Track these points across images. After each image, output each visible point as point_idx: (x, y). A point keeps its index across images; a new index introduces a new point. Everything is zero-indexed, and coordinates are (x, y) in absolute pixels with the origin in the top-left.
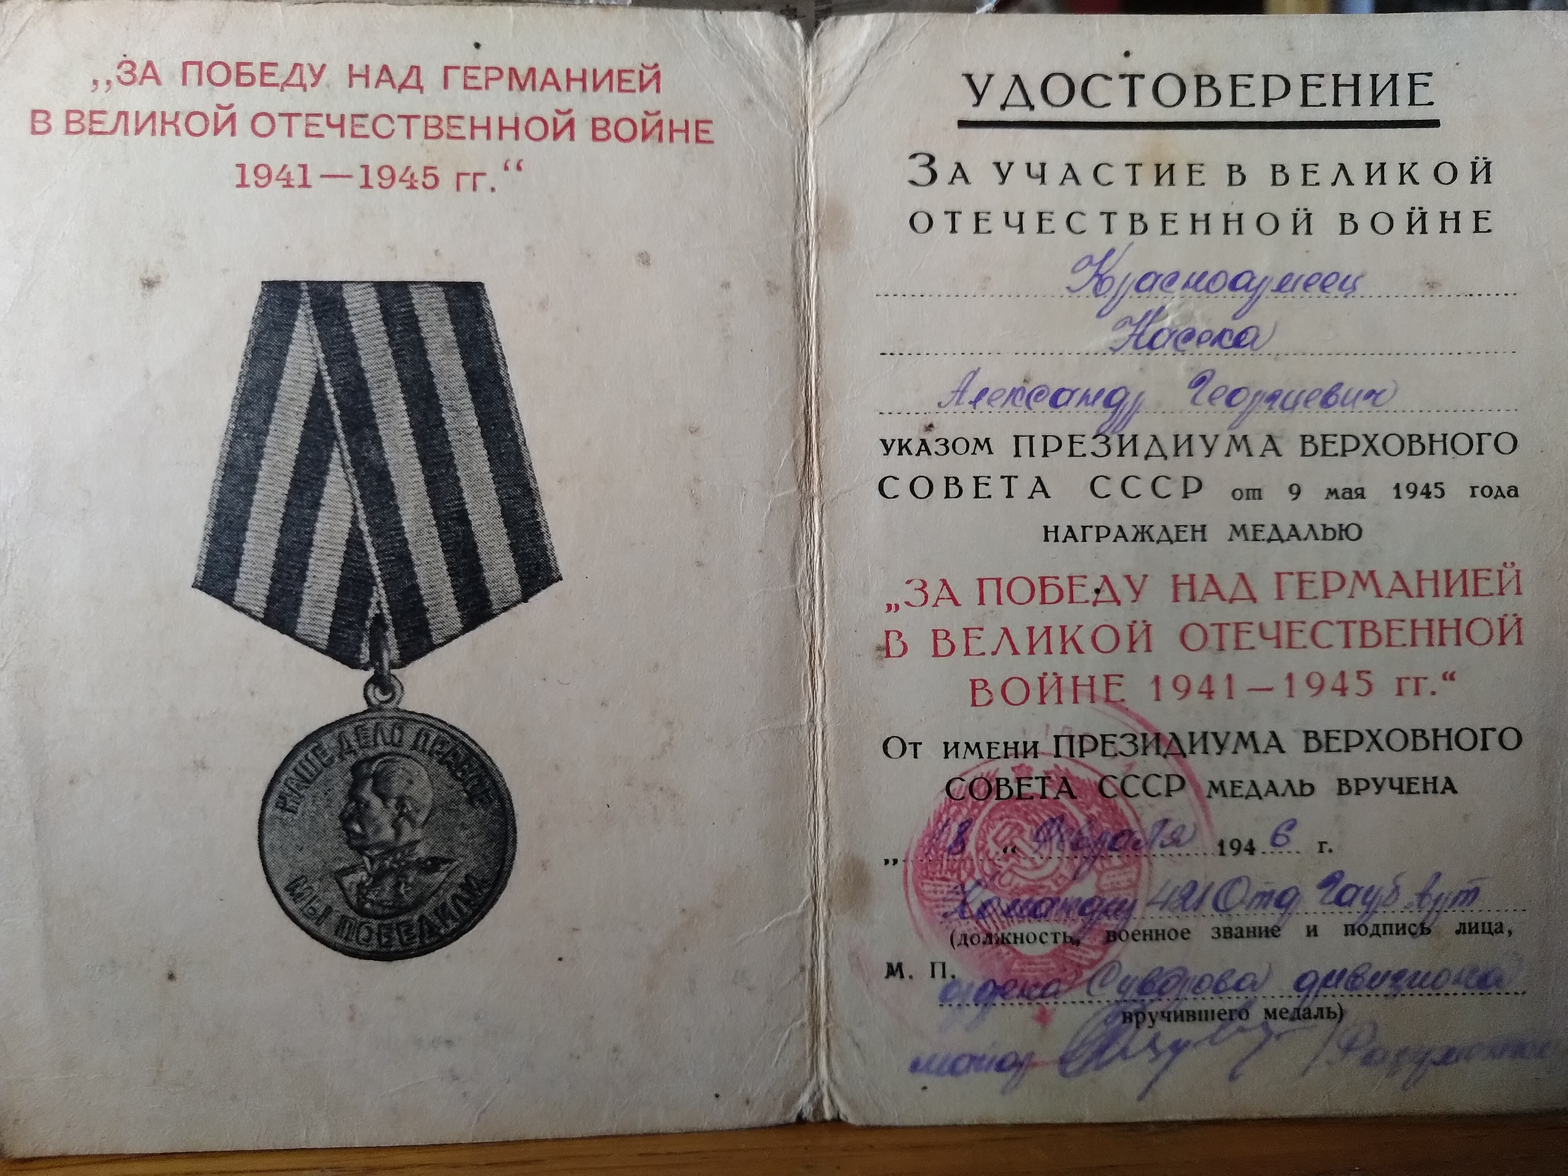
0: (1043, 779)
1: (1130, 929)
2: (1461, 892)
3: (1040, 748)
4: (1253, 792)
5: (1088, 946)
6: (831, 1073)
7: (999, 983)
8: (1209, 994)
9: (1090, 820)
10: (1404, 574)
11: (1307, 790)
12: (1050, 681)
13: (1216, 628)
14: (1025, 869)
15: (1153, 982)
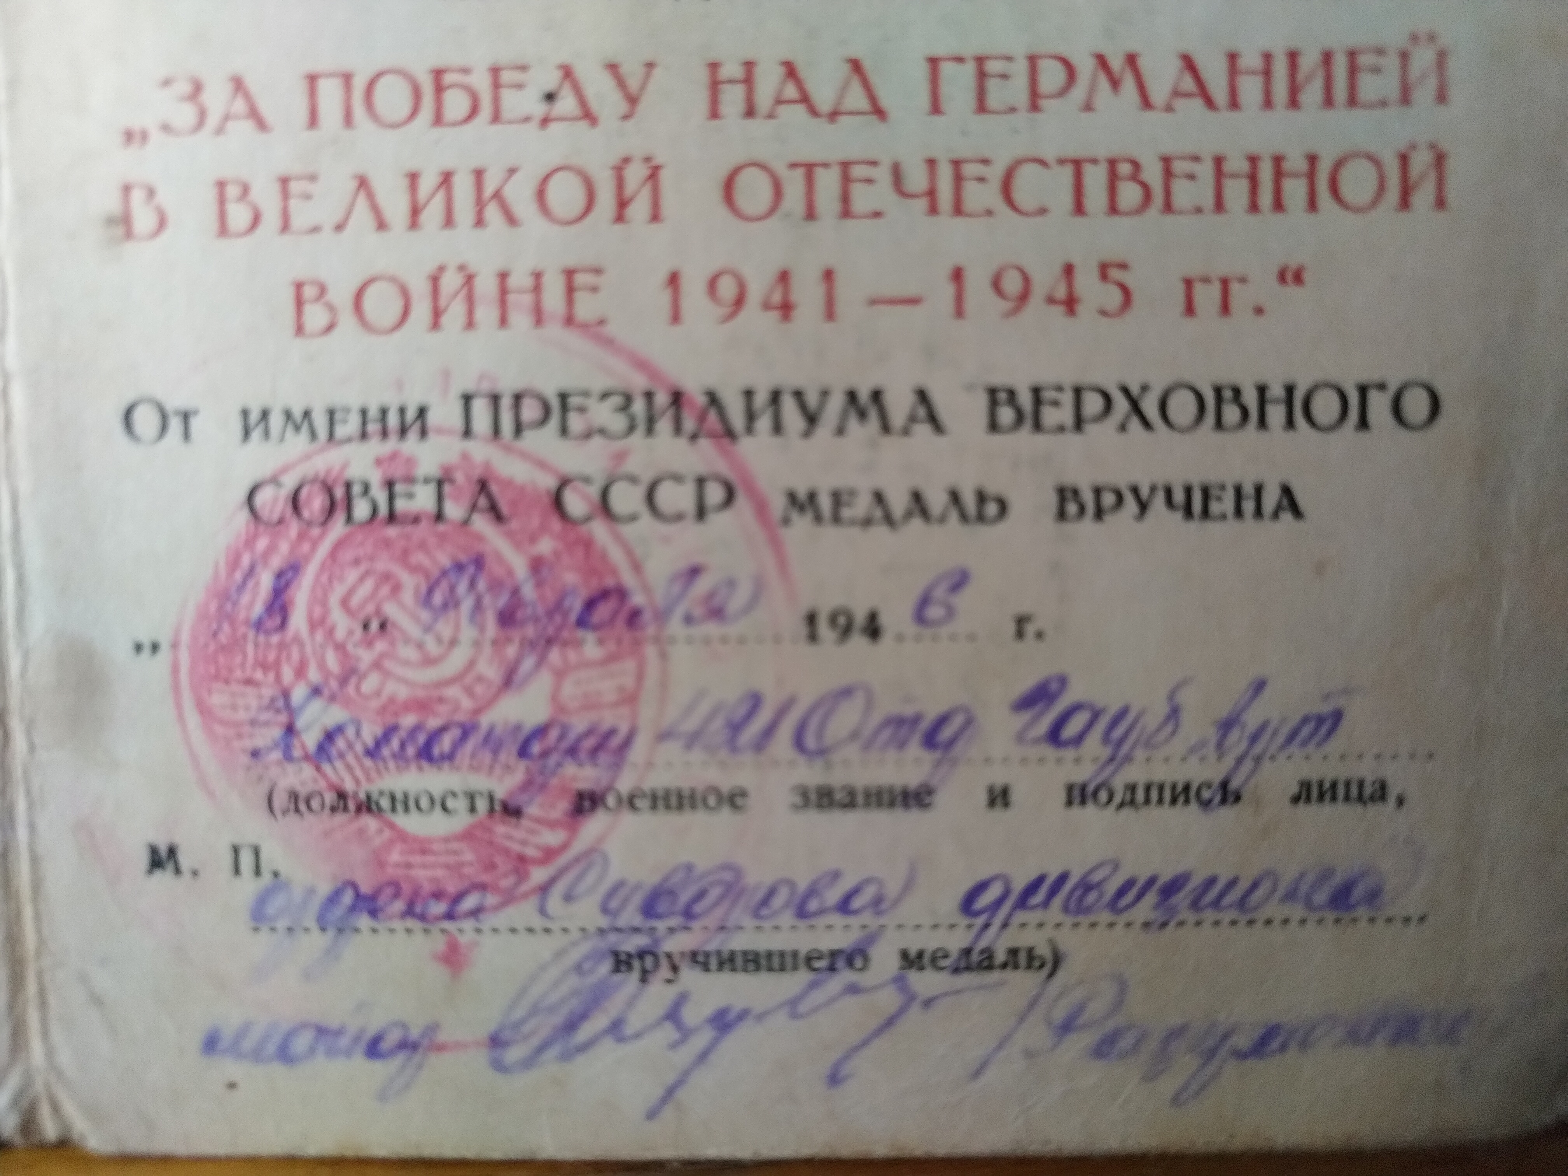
0: (440, 483)
1: (625, 784)
2: (1305, 720)
3: (432, 418)
4: (878, 513)
5: (539, 821)
6: (50, 1053)
7: (365, 889)
8: (787, 919)
9: (537, 565)
10: (1200, 62)
11: (992, 509)
12: (451, 282)
13: (800, 173)
14: (406, 663)
15: (672, 893)
